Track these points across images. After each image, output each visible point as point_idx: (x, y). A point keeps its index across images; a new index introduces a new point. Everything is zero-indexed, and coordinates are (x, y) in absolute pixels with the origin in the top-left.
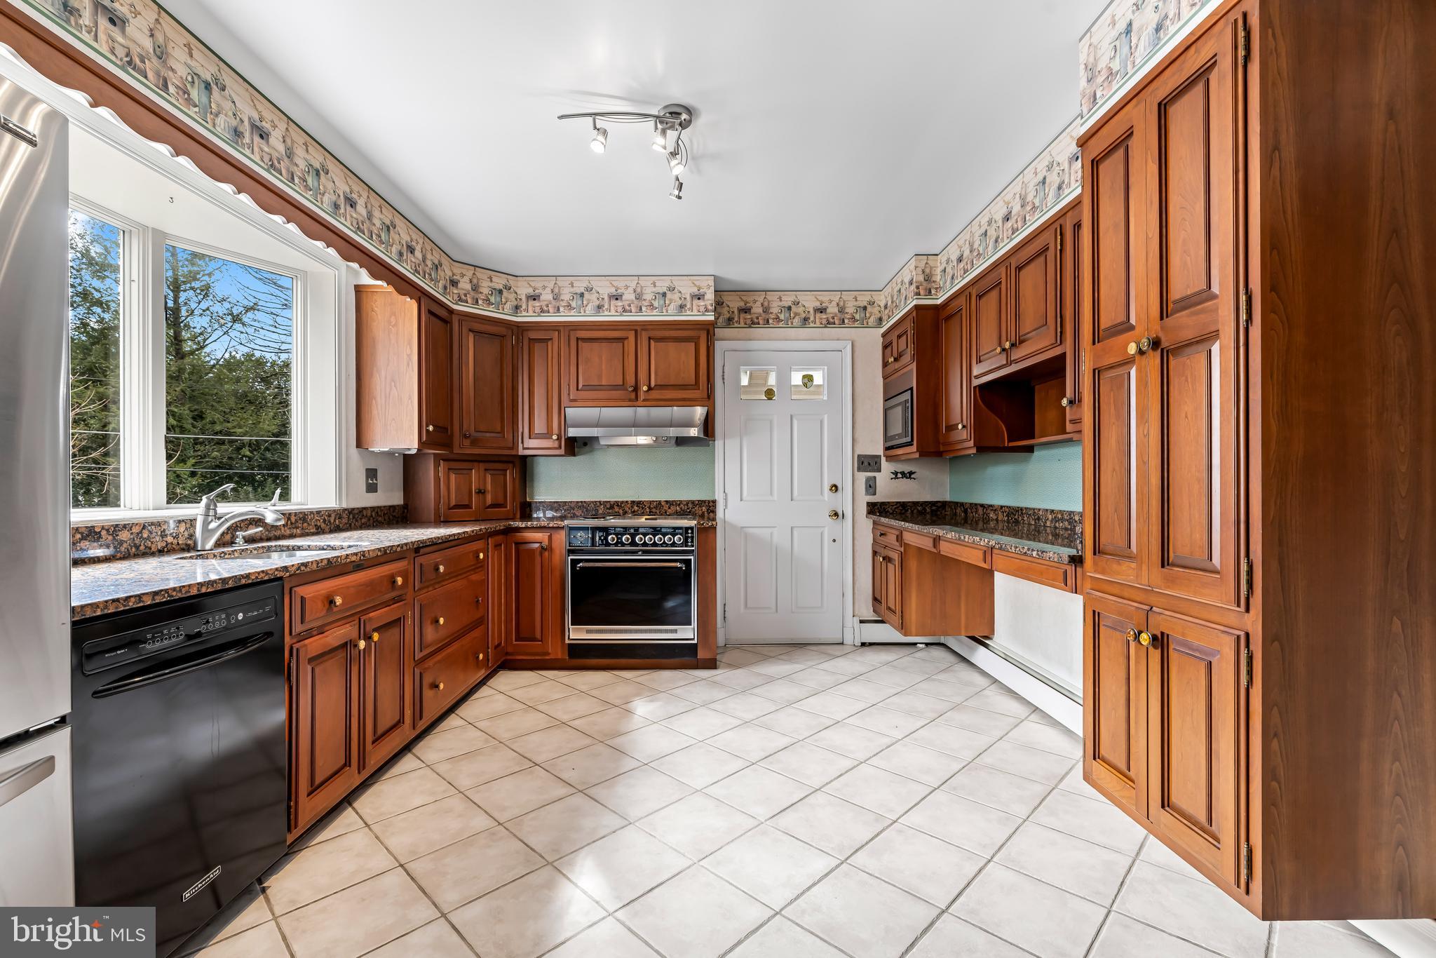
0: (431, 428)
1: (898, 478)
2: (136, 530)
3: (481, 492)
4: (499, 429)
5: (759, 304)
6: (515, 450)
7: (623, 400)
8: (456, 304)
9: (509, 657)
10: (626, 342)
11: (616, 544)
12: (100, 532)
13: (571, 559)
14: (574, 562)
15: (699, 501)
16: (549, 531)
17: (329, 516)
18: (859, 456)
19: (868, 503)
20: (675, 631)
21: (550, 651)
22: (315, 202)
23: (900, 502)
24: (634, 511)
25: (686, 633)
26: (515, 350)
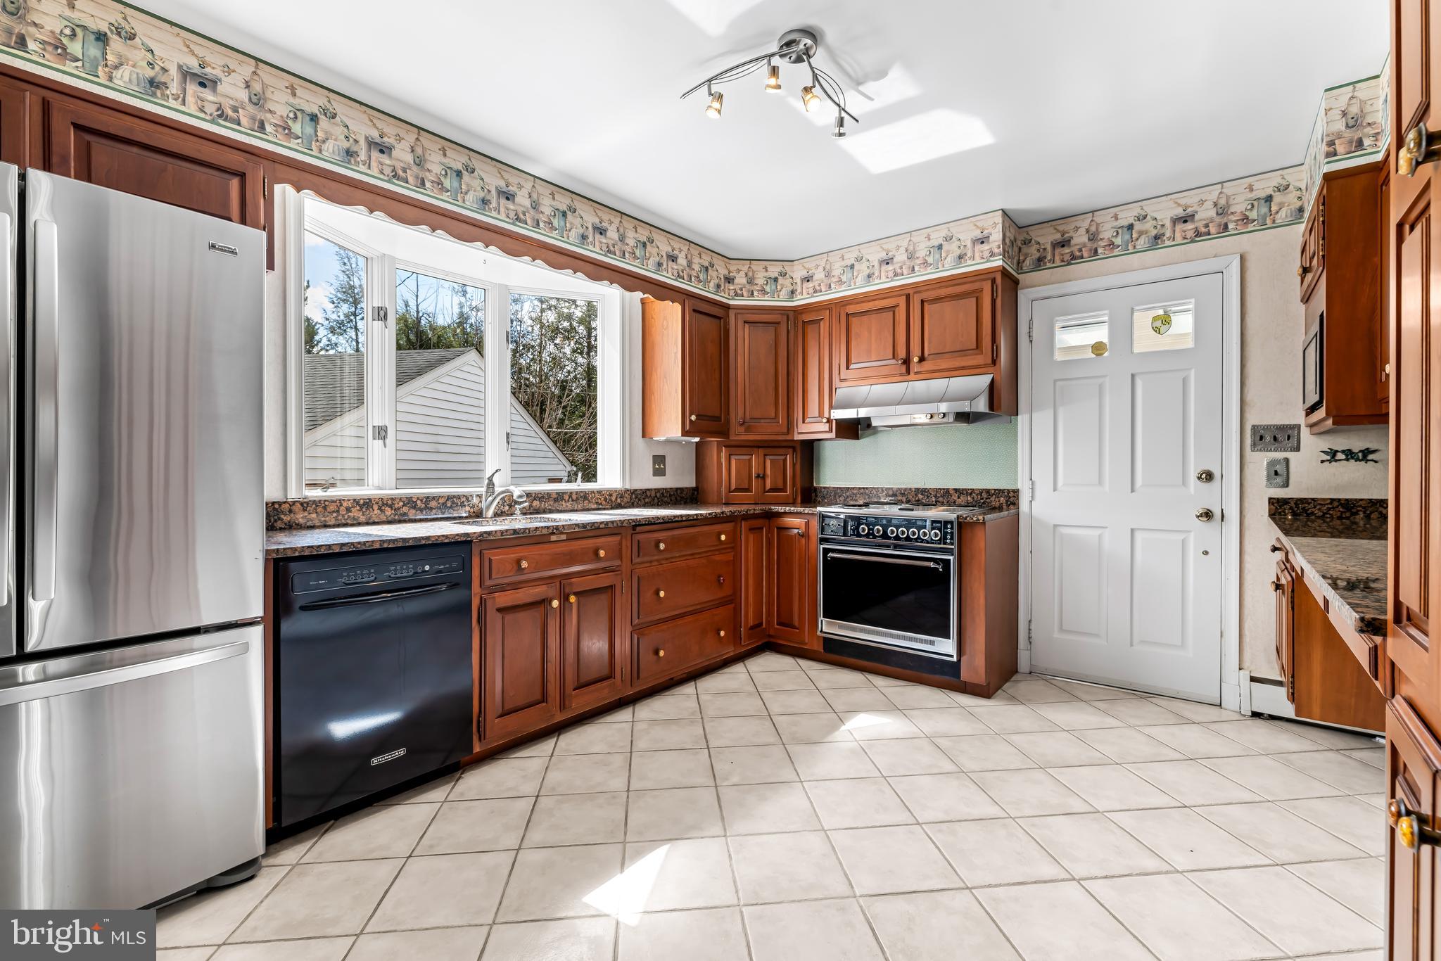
0: (693, 418)
1: (1336, 461)
2: (441, 501)
3: (761, 477)
4: (773, 415)
5: (1082, 231)
6: (790, 435)
7: (894, 376)
8: (733, 299)
9: (772, 640)
10: (897, 310)
11: (867, 536)
12: (416, 502)
13: (823, 548)
14: (826, 551)
15: (995, 490)
16: (806, 517)
17: (611, 495)
18: (1254, 428)
19: (1270, 499)
20: (932, 643)
21: (806, 641)
22: (562, 239)
23: (1339, 500)
24: (918, 500)
25: (946, 647)
26: (792, 334)
